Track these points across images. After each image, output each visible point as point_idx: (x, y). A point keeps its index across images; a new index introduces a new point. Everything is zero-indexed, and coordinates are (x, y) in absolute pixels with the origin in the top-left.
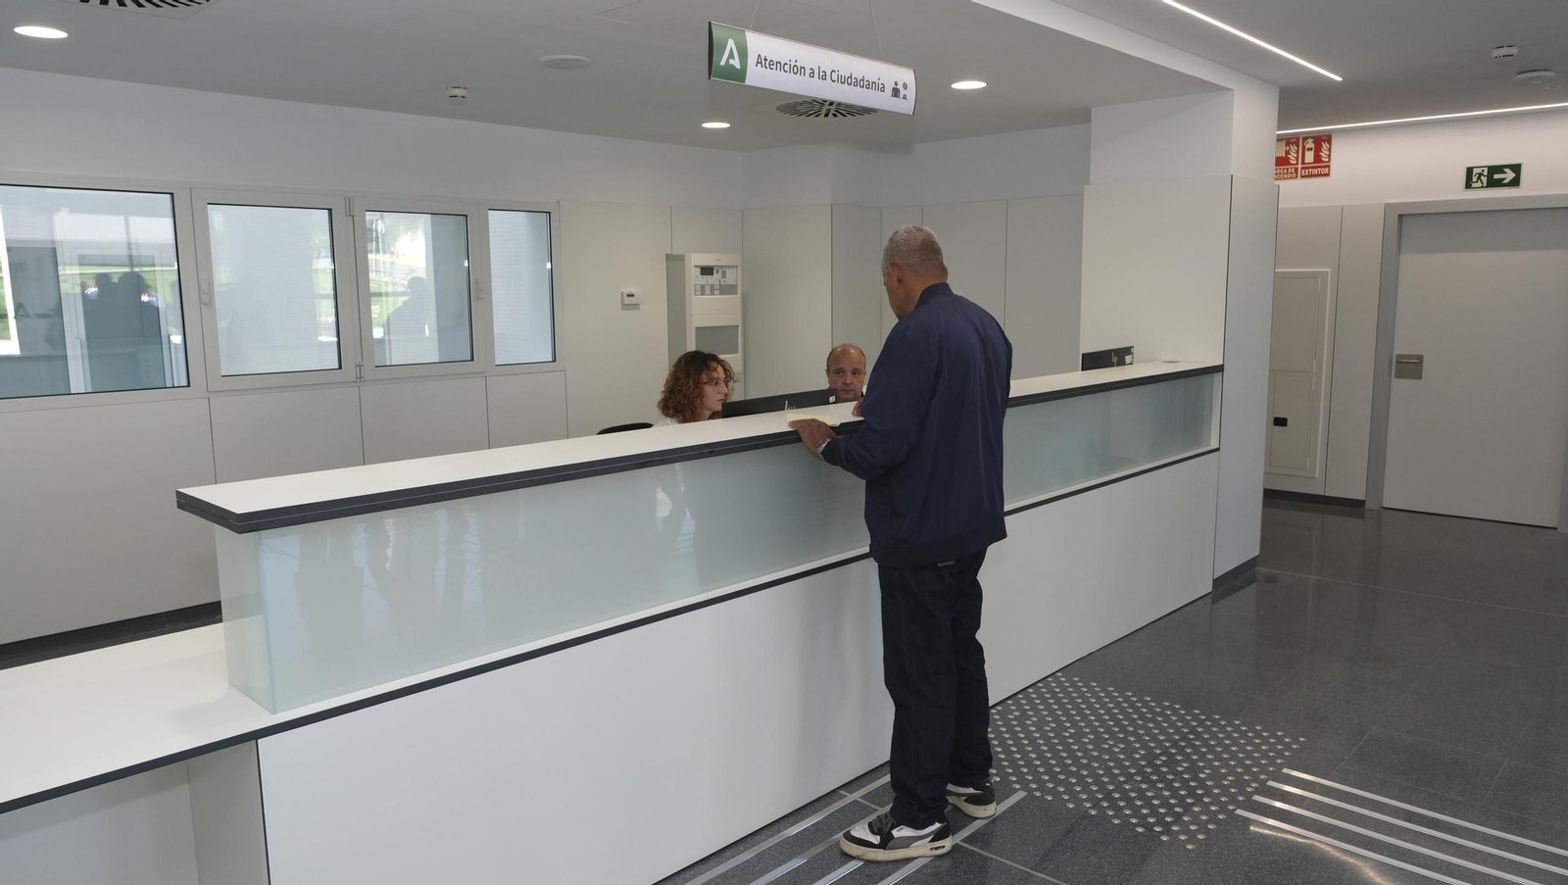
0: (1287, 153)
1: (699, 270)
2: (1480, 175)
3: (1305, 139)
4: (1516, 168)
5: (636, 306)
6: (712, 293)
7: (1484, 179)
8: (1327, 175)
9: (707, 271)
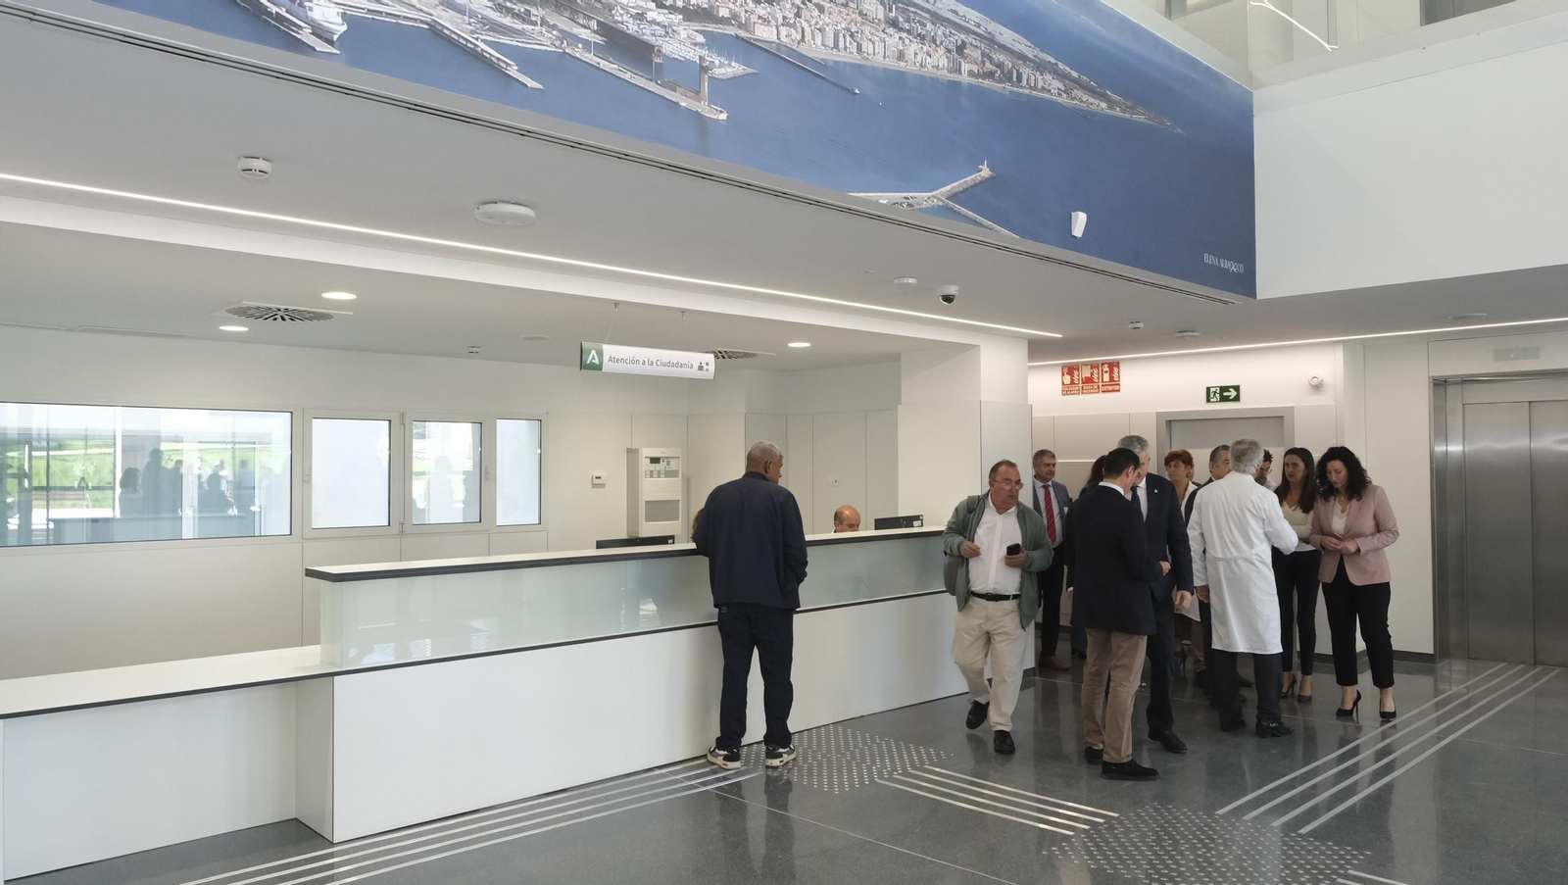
0: (1092, 374)
1: (649, 460)
2: (1215, 392)
3: (1103, 364)
4: (1237, 388)
5: (603, 486)
6: (659, 476)
7: (1218, 396)
8: (1119, 391)
9: (655, 460)
